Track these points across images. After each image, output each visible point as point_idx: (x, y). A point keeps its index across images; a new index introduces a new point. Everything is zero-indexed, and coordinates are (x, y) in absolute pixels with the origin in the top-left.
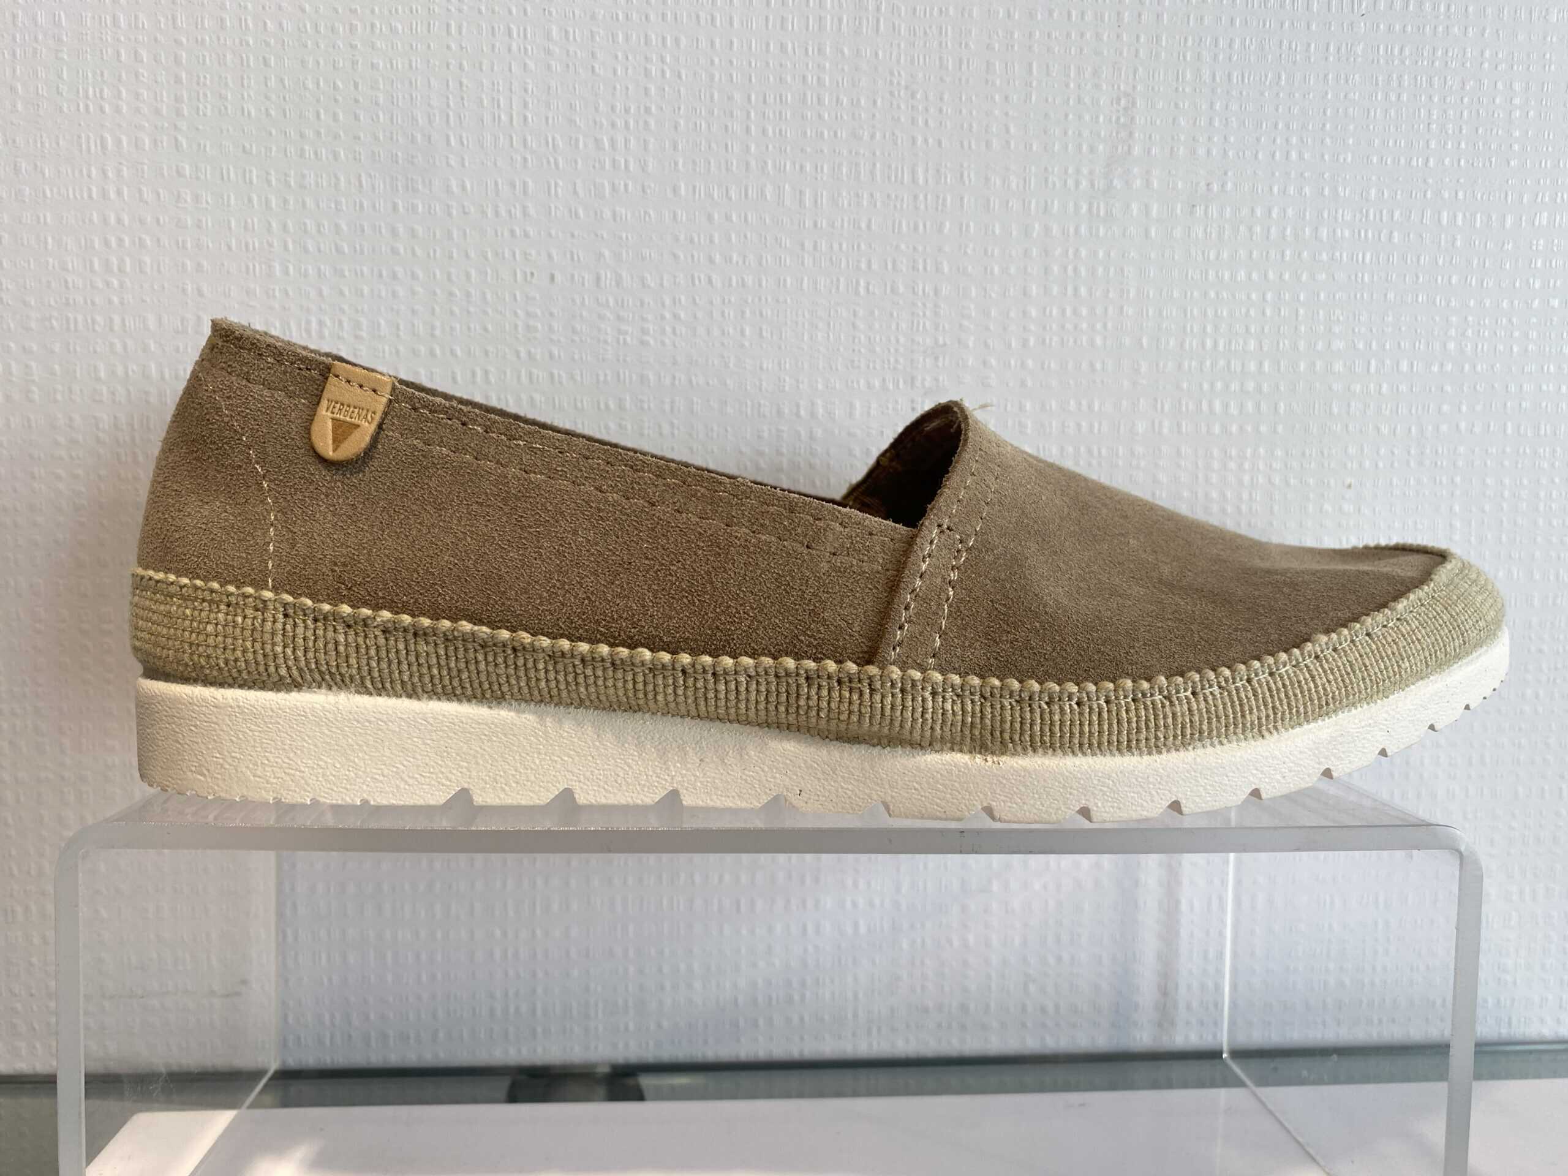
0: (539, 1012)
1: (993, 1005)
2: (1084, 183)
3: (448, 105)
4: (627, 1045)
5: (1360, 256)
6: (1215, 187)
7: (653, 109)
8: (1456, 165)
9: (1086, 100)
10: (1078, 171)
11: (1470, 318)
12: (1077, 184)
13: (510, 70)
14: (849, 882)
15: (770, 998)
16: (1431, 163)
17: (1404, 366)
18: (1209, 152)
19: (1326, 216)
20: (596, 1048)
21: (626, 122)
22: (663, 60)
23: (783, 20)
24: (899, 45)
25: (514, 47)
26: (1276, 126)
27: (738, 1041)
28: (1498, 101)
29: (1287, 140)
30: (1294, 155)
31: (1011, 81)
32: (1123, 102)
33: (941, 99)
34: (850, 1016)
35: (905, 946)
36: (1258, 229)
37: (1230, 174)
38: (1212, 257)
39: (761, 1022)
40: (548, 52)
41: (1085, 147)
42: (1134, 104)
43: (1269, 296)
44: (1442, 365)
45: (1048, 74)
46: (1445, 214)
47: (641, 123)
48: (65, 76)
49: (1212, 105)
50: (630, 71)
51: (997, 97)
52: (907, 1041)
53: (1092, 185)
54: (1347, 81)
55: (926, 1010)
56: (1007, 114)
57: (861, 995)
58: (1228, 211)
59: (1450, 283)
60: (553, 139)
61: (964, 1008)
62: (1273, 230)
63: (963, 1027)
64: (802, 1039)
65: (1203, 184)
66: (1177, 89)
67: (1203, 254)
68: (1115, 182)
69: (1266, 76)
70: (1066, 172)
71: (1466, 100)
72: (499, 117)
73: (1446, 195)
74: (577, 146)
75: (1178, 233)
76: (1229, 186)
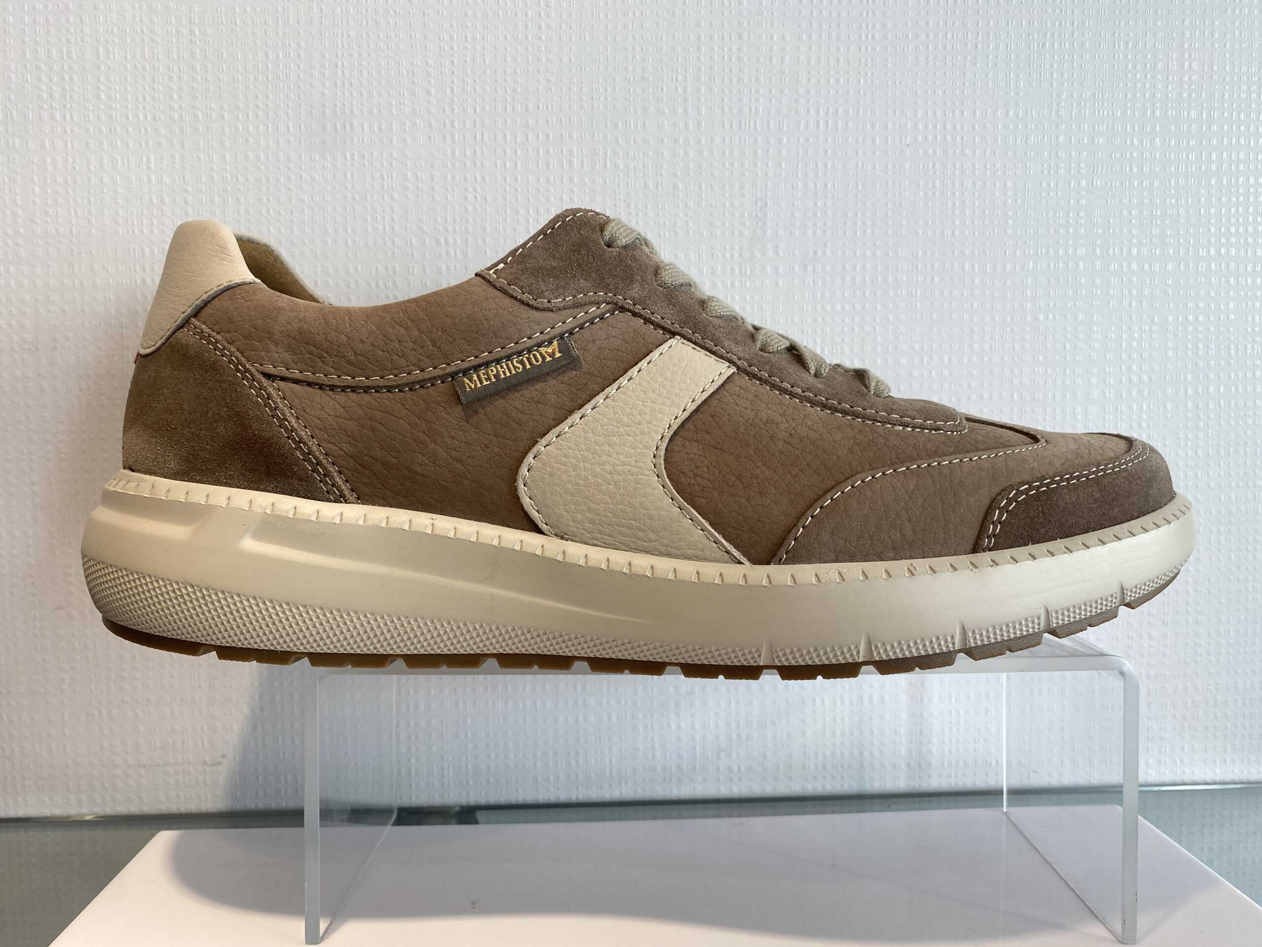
0: (413, 775)
1: (698, 766)
2: (736, 255)
3: (346, 221)
4: (468, 794)
5: (914, 292)
6: (819, 254)
7: (470, 220)
8: (972, 234)
9: (736, 204)
10: (732, 248)
11: (986, 328)
12: (732, 256)
13: (383, 199)
14: (605, 690)
15: (557, 763)
16: (957, 233)
17: (946, 359)
18: (815, 232)
19: (890, 268)
20: (449, 795)
21: (455, 229)
22: (475, 190)
23: (548, 164)
24: (619, 176)
25: (385, 186)
26: (856, 215)
27: (538, 790)
28: (997, 194)
29: (864, 224)
30: (869, 232)
31: (689, 195)
32: (759, 204)
33: (646, 207)
34: (607, 774)
35: (641, 728)
36: (848, 278)
37: (829, 244)
38: (819, 296)
39: (552, 778)
40: (406, 188)
41: (736, 233)
42: (766, 205)
43: (856, 320)
44: (970, 359)
45: (712, 189)
46: (967, 264)
47: (463, 228)
48: (120, 213)
49: (815, 203)
50: (456, 198)
51: (680, 205)
52: (644, 789)
53: (741, 255)
54: (900, 186)
55: (655, 770)
56: (687, 215)
57: (614, 761)
58: (828, 269)
59: (972, 307)
60: (411, 240)
61: (679, 767)
62: (858, 278)
63: (679, 781)
64: (577, 789)
65: (811, 252)
66: (793, 195)
67: (813, 294)
68: (756, 253)
69: (849, 184)
70: (725, 249)
71: (976, 195)
72: (378, 228)
73: (967, 253)
74: (425, 244)
75: (797, 282)
76: (828, 252)
